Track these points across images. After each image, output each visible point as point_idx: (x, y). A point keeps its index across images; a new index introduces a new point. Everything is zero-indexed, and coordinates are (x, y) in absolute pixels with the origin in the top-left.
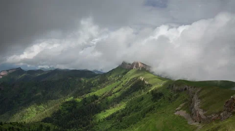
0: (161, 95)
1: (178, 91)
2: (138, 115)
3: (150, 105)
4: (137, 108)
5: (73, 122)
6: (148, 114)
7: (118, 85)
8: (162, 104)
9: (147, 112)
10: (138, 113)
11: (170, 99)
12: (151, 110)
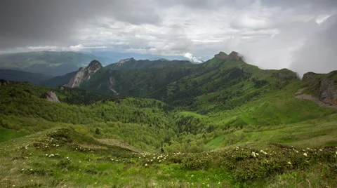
0: (264, 82)
1: (286, 78)
2: (242, 99)
3: (253, 91)
4: (239, 93)
5: (177, 101)
6: (254, 98)
7: (217, 73)
8: (268, 90)
9: (252, 97)
10: (241, 97)
11: (277, 86)
12: (256, 94)
